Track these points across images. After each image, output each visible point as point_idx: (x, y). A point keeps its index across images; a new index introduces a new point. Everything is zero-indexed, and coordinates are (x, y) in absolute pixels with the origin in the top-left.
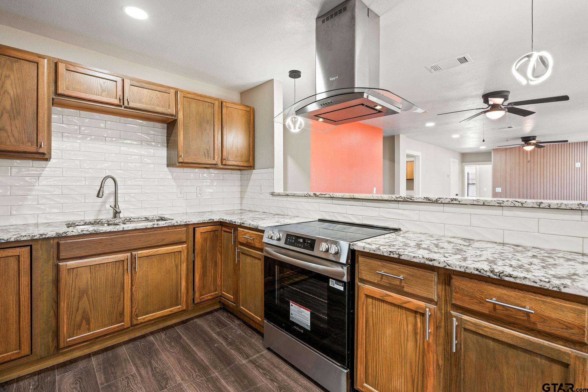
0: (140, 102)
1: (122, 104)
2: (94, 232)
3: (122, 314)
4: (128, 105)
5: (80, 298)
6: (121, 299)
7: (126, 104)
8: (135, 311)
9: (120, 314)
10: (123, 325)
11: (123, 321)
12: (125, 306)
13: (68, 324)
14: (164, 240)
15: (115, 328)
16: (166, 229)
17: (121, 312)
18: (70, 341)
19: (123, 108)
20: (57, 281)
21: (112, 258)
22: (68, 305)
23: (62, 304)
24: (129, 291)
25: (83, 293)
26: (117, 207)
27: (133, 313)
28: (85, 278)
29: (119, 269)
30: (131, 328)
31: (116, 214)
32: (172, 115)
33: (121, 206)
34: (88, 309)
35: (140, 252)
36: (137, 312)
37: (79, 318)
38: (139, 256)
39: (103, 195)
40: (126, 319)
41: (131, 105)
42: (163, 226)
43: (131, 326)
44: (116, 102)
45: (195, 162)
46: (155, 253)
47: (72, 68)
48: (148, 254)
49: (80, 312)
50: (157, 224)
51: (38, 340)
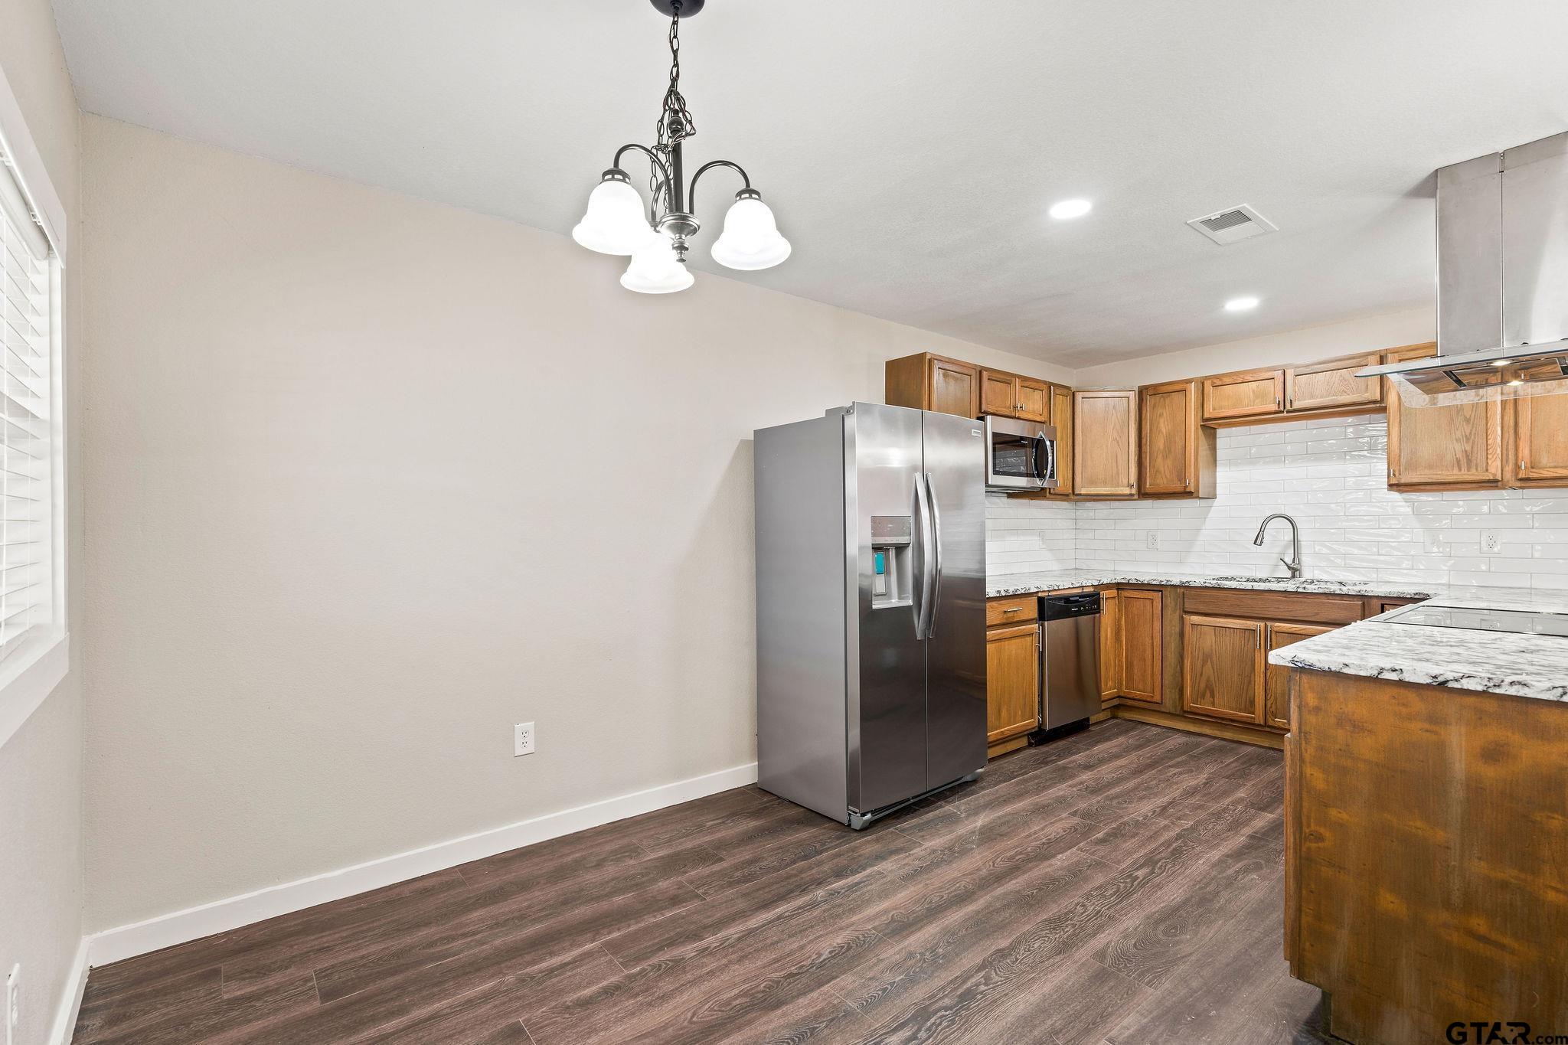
0: (1312, 397)
1: (1282, 408)
2: (1216, 586)
3: (1252, 702)
4: (1291, 407)
5: (1204, 663)
6: (1250, 682)
7: (1288, 407)
8: (1271, 707)
9: (1250, 701)
10: (1254, 718)
11: (1254, 714)
12: (1256, 694)
13: (1191, 687)
14: (1317, 614)
15: (1243, 717)
16: (1323, 597)
17: (1252, 699)
18: (1193, 707)
19: (1285, 414)
20: (1182, 635)
21: (1240, 624)
22: (1192, 665)
23: (1186, 661)
24: (1262, 676)
25: (1207, 657)
26: (1296, 561)
27: (1269, 706)
28: (1209, 641)
29: (1249, 641)
30: (1267, 729)
31: (1295, 571)
32: (1375, 402)
33: (1306, 560)
34: (1212, 678)
35: (1277, 624)
36: (1273, 709)
37: (1203, 685)
38: (1275, 629)
39: (1262, 542)
40: (1257, 712)
41: (1297, 405)
42: (1314, 591)
43: (1266, 725)
44: (1274, 408)
45: (1430, 481)
46: (1301, 632)
47: (1218, 382)
48: (1290, 631)
49: (1204, 677)
50: (1304, 588)
51: (1167, 691)
